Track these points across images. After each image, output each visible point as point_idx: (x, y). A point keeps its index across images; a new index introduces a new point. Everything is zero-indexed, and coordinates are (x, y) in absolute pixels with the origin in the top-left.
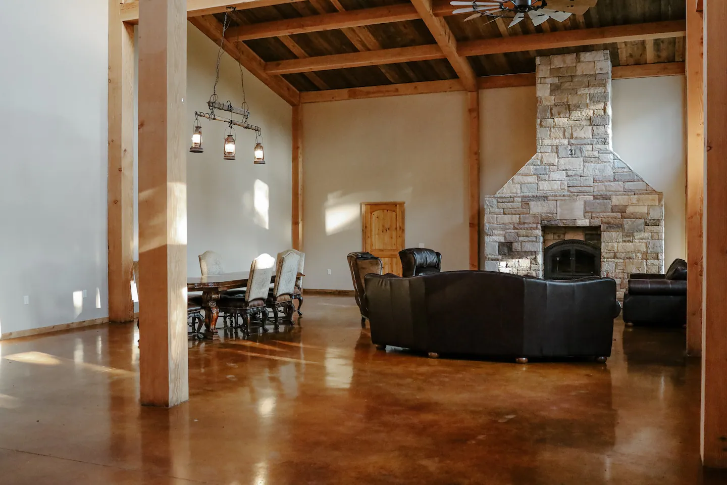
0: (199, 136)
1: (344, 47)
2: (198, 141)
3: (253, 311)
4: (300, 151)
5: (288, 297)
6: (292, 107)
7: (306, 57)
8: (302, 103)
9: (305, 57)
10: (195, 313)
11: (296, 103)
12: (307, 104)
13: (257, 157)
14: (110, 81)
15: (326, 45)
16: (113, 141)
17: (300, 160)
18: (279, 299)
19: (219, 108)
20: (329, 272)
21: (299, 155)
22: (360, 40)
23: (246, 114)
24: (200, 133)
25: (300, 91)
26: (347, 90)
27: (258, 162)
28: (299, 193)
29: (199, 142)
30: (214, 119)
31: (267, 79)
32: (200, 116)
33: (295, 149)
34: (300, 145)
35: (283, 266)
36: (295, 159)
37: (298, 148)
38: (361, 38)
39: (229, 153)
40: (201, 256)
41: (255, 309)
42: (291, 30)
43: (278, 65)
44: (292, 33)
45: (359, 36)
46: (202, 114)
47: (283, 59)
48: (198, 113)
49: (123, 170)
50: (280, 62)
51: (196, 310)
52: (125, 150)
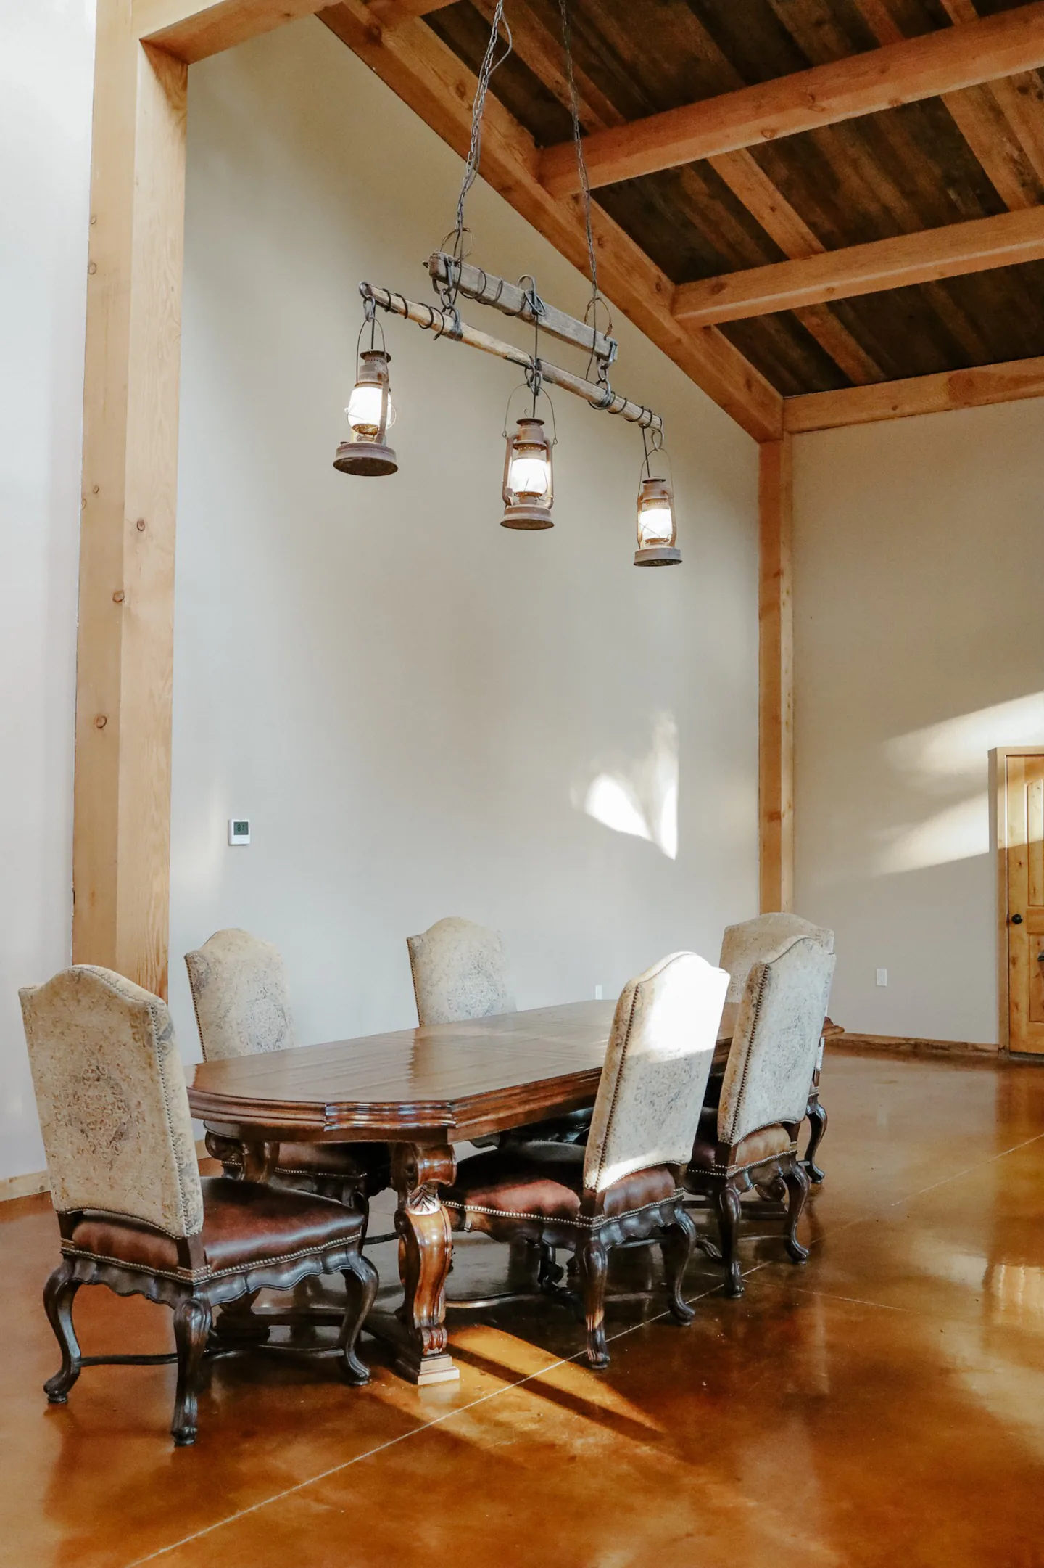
0: (377, 393)
1: (953, 196)
2: (372, 418)
3: (625, 1231)
4: (785, 583)
5: (780, 1138)
6: (757, 447)
7: (816, 252)
8: (791, 433)
9: (809, 253)
10: (327, 1252)
11: (771, 428)
12: (805, 436)
13: (646, 537)
14: (93, 268)
15: (888, 193)
16: (96, 491)
17: (786, 613)
18: (741, 1153)
19: (479, 298)
20: (883, 977)
21: (783, 596)
22: (1016, 154)
23: (603, 348)
24: (382, 380)
25: (786, 391)
26: (942, 378)
27: (651, 560)
28: (783, 718)
29: (375, 421)
30: (456, 336)
31: (679, 341)
32: (388, 307)
33: (770, 575)
34: (785, 564)
35: (765, 1003)
36: (769, 609)
37: (778, 574)
38: (1021, 150)
39: (525, 496)
40: (417, 943)
41: (632, 1223)
42: (771, 121)
43: (719, 288)
44: (774, 131)
45: (1013, 139)
46: (397, 302)
47: (730, 270)
48: (377, 291)
49: (127, 599)
50: (724, 278)
51: (331, 1237)
52: (141, 525)
